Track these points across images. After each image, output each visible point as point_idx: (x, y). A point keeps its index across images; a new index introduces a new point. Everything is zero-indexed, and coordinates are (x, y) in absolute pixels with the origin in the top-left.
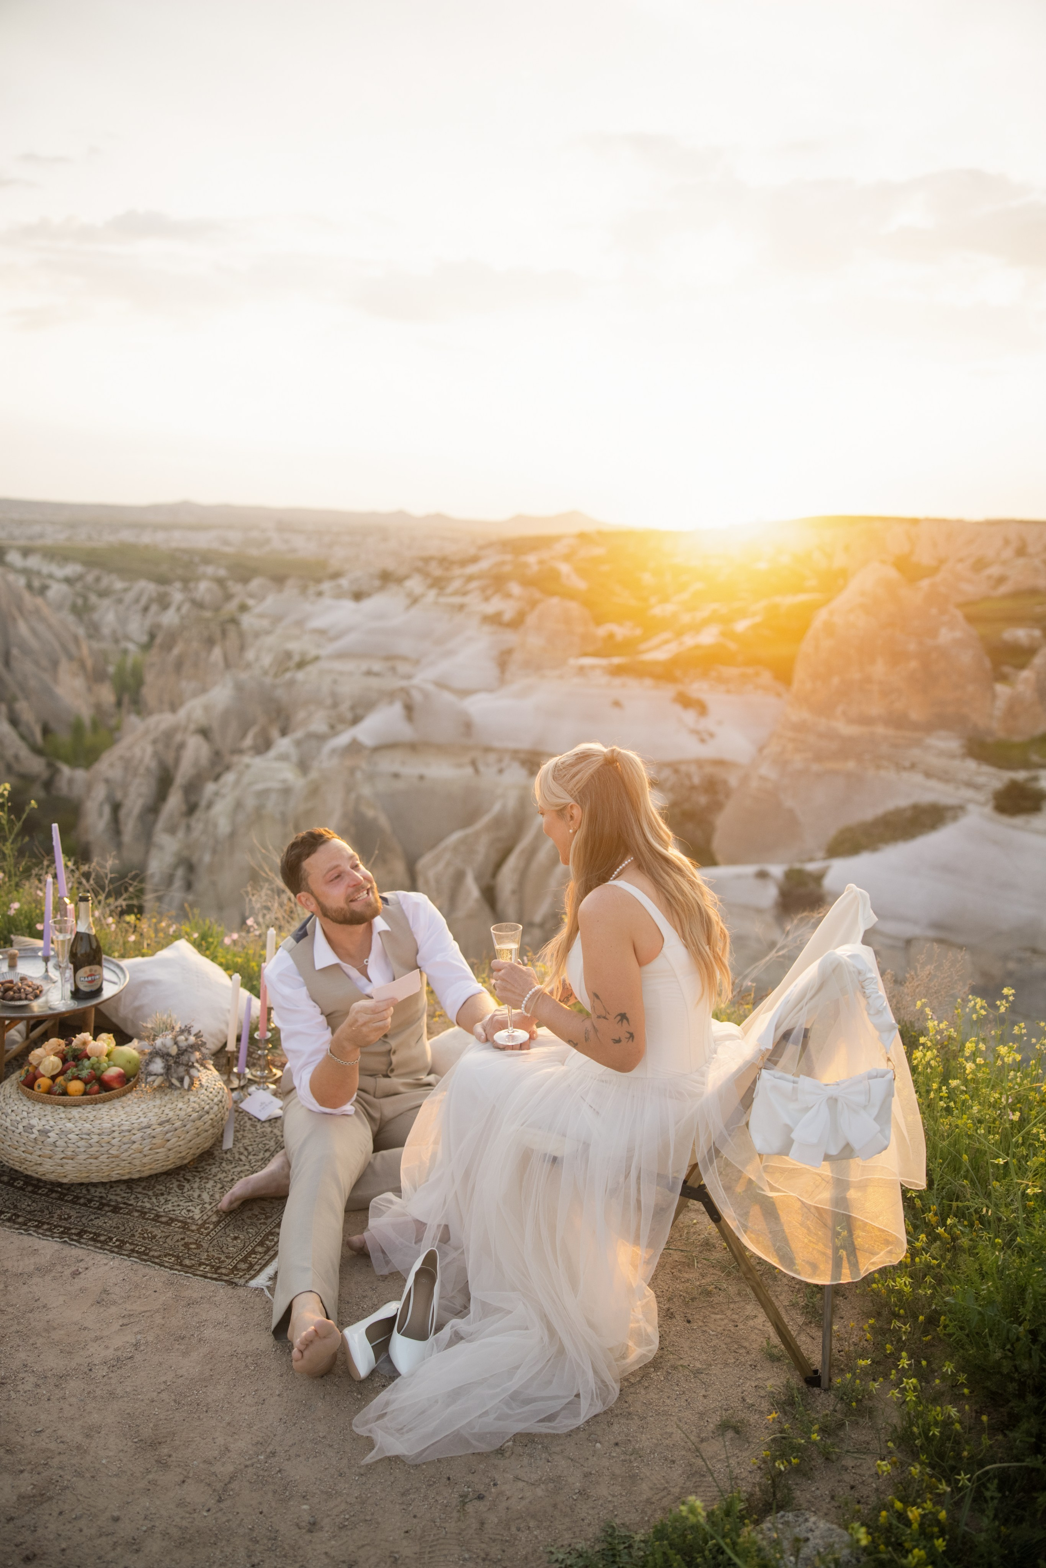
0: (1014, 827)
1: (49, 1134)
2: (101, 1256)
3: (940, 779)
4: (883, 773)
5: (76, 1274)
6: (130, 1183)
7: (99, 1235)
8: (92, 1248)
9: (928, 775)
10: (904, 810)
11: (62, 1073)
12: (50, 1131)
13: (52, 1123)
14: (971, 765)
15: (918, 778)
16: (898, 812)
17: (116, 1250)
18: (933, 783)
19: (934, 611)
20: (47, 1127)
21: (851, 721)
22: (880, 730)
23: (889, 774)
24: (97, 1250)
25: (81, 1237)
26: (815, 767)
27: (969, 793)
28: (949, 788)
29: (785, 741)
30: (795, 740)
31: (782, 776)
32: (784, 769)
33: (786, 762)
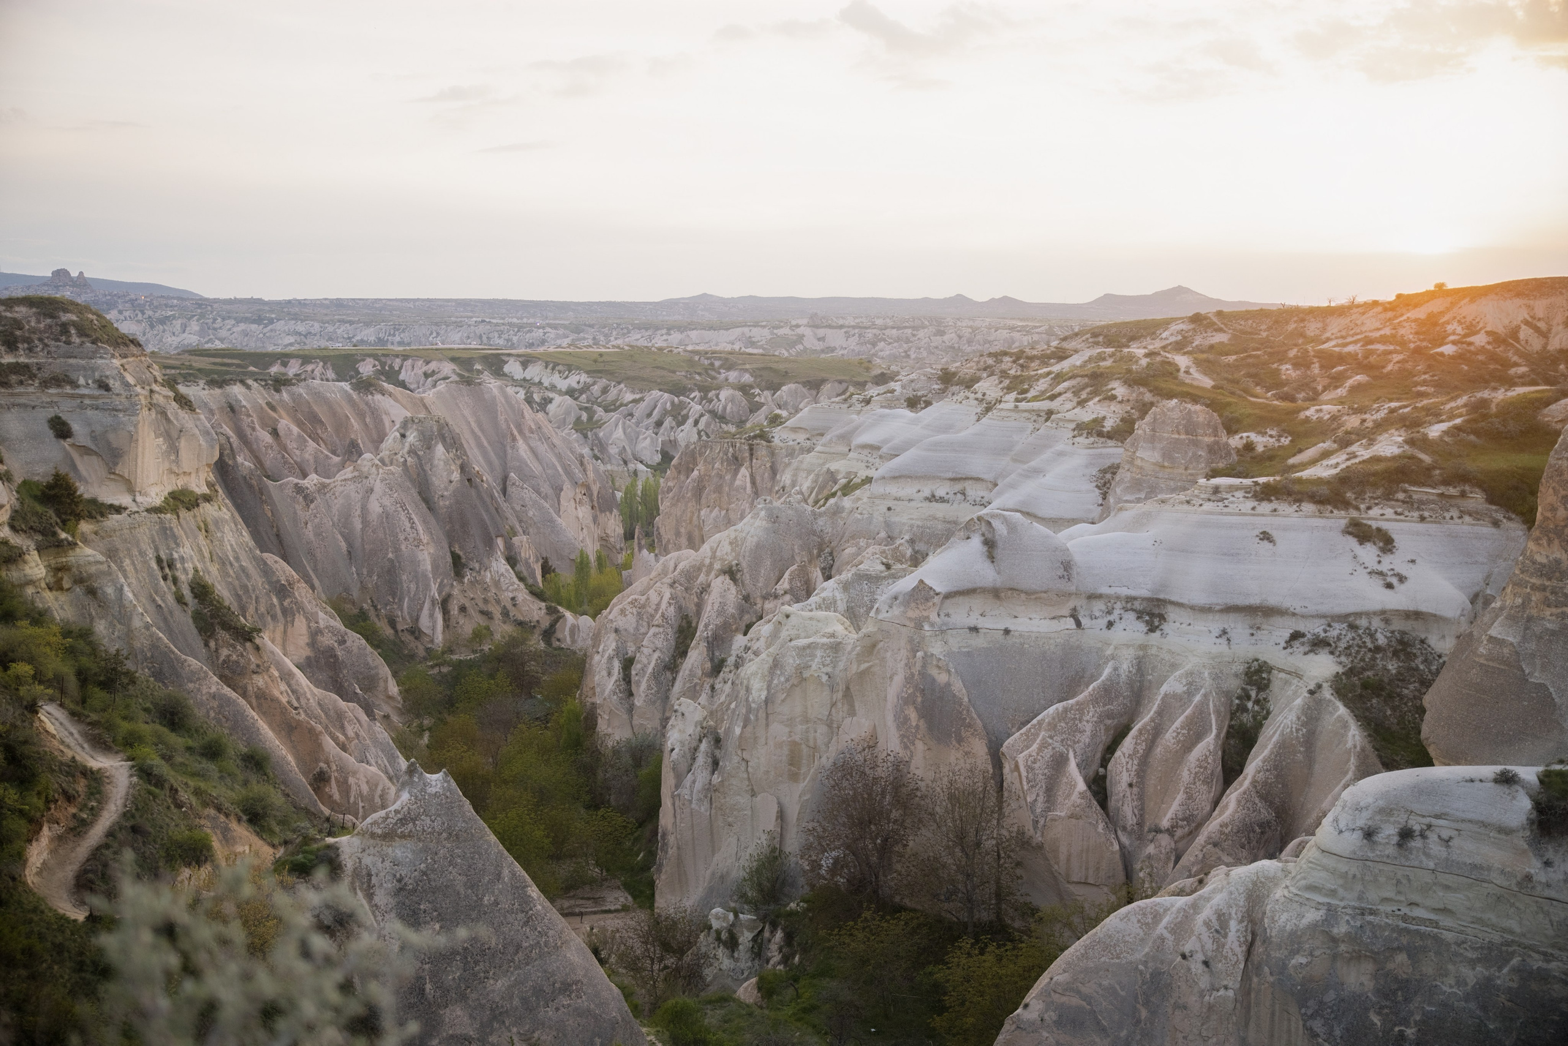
29: (1528, 590)
30: (1543, 589)
31: (1524, 639)
32: (1526, 629)
33: (1530, 619)
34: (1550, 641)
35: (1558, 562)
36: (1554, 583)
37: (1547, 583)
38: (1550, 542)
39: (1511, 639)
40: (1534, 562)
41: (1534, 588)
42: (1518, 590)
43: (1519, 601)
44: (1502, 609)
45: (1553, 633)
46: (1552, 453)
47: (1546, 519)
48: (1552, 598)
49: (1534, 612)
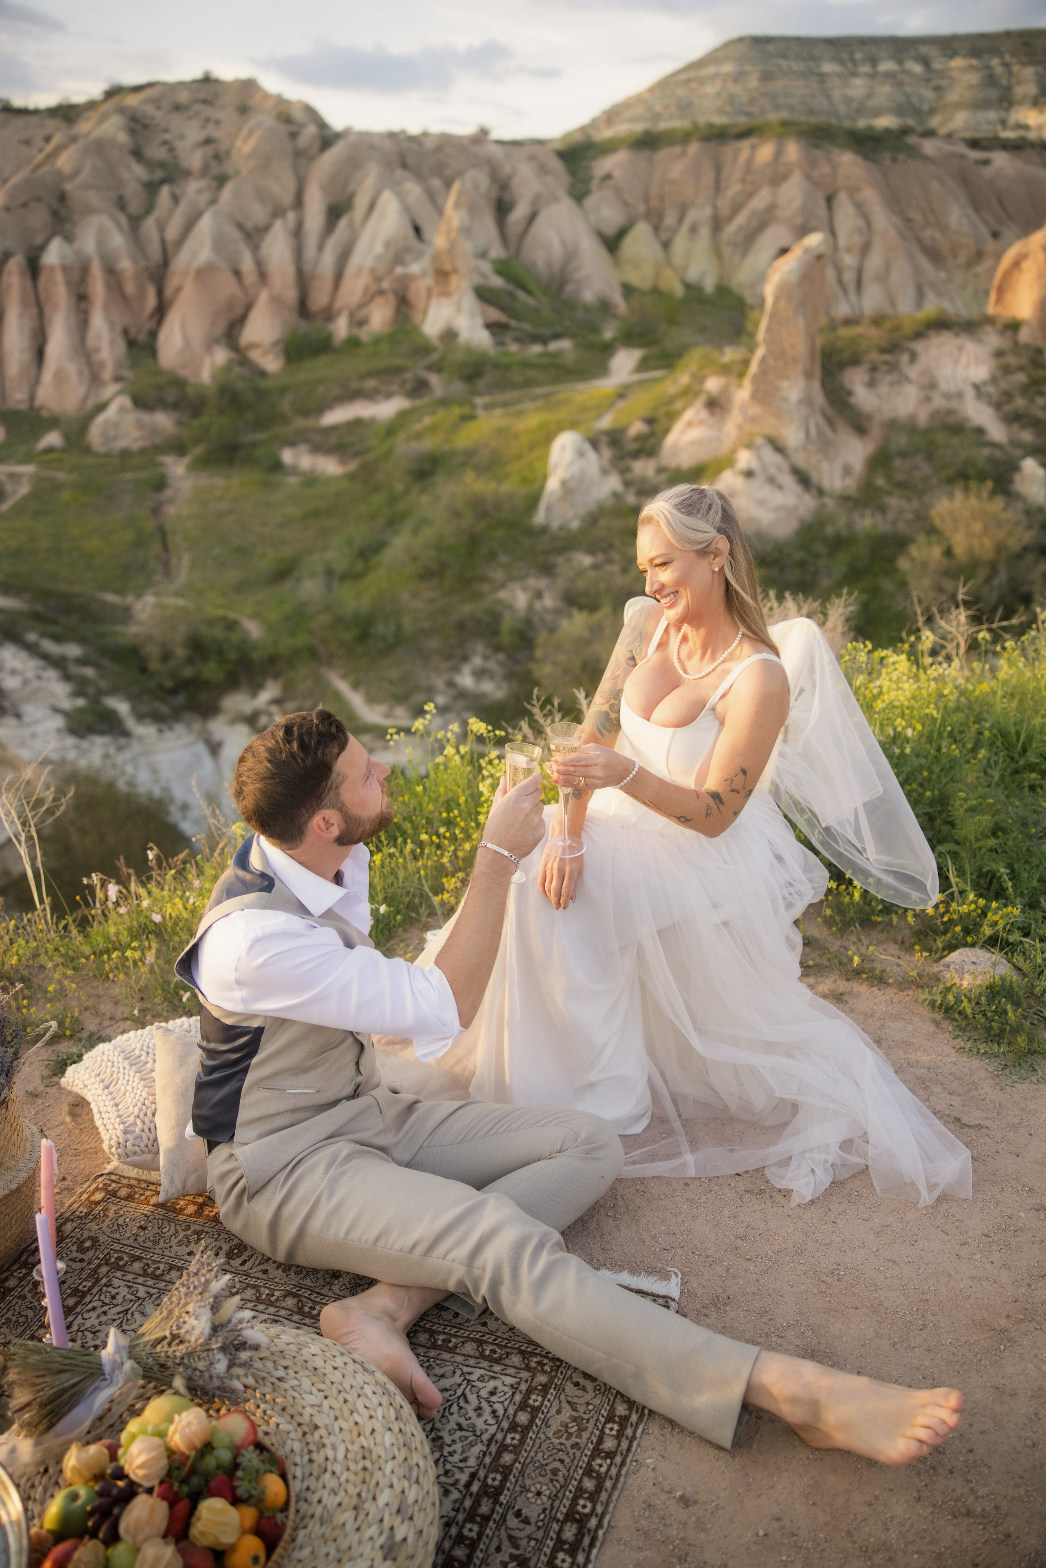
1: (399, 1537)
2: (630, 1481)
5: (685, 1501)
7: (580, 1491)
8: (616, 1493)
12: (392, 1536)
13: (373, 1531)
17: (618, 1459)
20: (381, 1540)
24: (620, 1485)
25: (588, 1516)
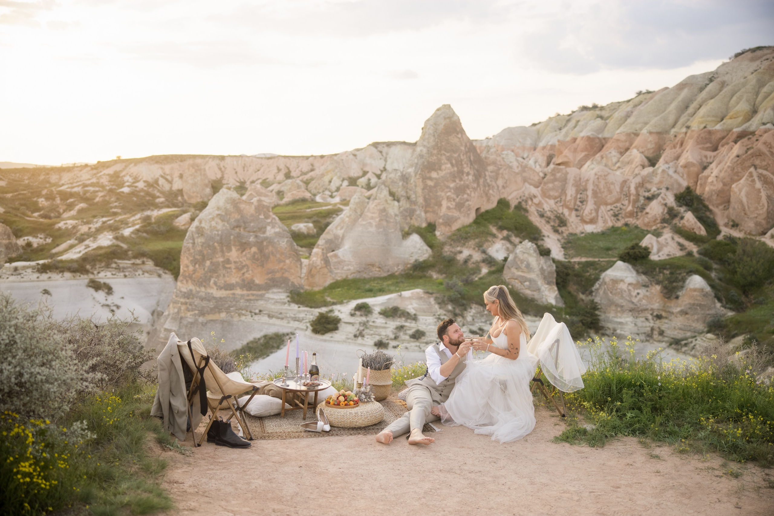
0: (325, 341)
3: (278, 318)
4: (243, 318)
6: (375, 425)
9: (270, 316)
10: (259, 339)
11: (346, 400)
14: (295, 307)
15: (265, 319)
16: (256, 341)
18: (273, 321)
19: (262, 217)
21: (220, 288)
22: (238, 291)
23: (247, 319)
26: (201, 319)
27: (296, 324)
28: (284, 323)
29: (180, 305)
30: (186, 303)
31: (180, 328)
32: (180, 323)
33: (181, 318)
34: (191, 327)
35: (191, 290)
36: (190, 300)
37: (188, 301)
38: (187, 281)
39: (174, 328)
40: (181, 292)
41: (182, 303)
42: (175, 305)
43: (176, 310)
44: (169, 315)
45: (192, 323)
46: (185, 241)
47: (185, 271)
48: (190, 307)
49: (183, 315)
